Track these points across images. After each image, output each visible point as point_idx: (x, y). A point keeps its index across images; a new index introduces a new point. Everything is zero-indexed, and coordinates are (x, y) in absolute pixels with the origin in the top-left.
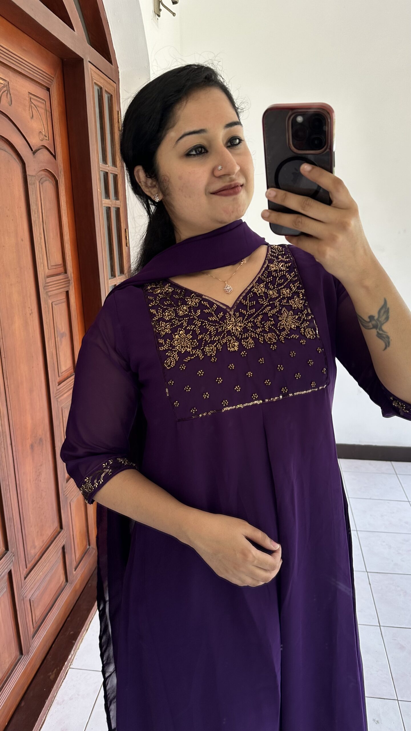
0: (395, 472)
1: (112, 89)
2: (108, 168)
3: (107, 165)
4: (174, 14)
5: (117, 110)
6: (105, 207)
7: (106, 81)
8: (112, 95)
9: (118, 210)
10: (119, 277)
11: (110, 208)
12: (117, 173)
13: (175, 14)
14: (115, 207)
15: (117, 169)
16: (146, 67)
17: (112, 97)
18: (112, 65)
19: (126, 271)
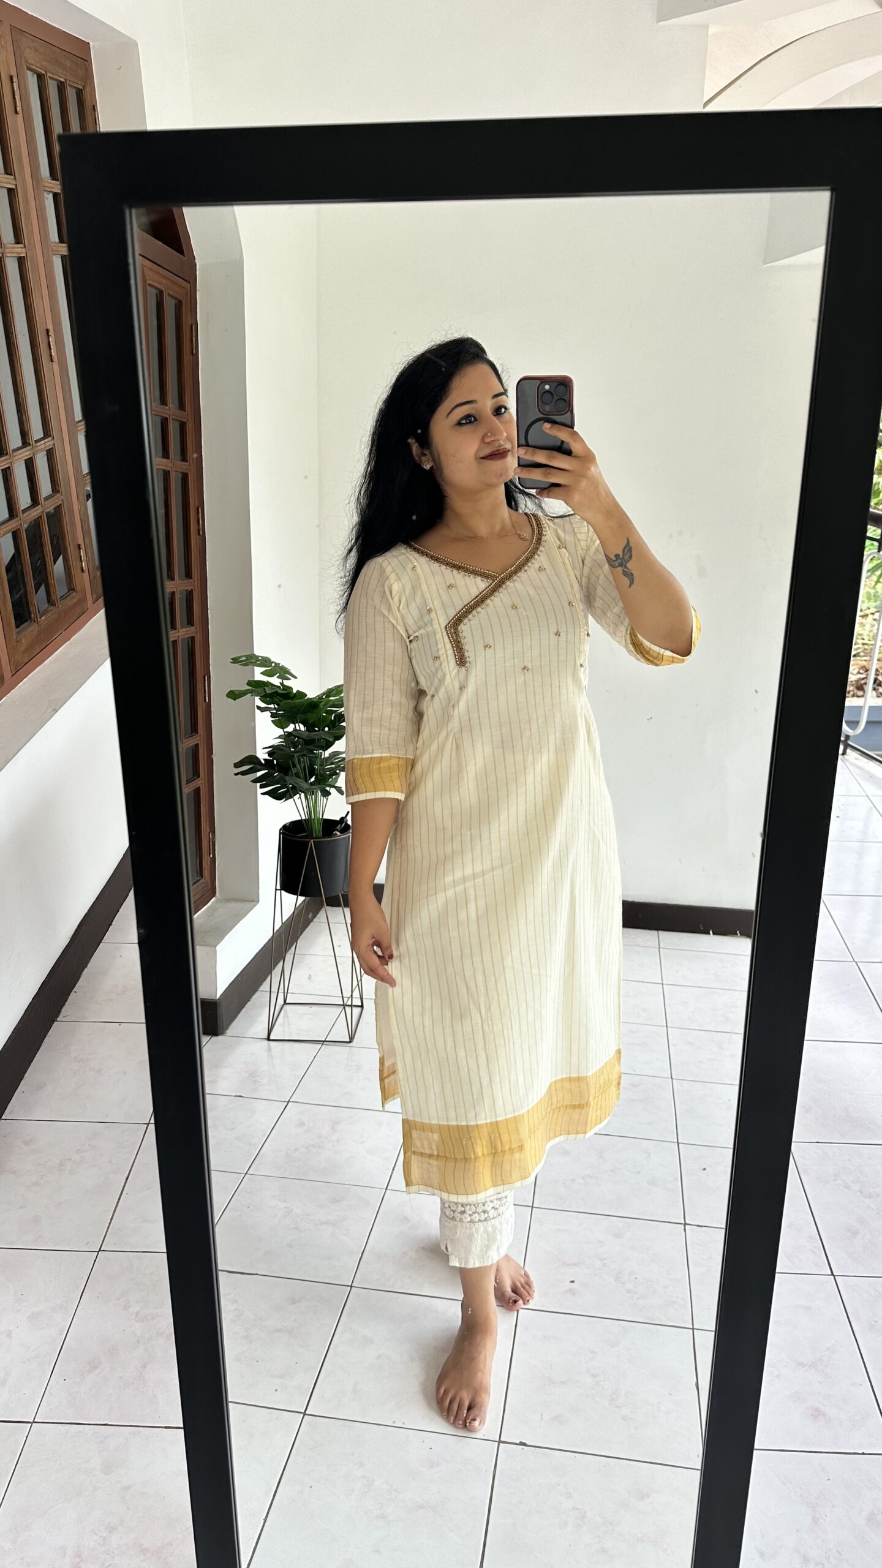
1: (184, 293)
2: (168, 412)
3: (167, 406)
5: (190, 322)
6: (162, 471)
7: (171, 281)
8: (180, 302)
9: (185, 477)
10: (182, 582)
11: (169, 471)
12: (185, 420)
14: (180, 472)
16: (238, 259)
17: (182, 304)
18: (184, 256)
19: (196, 574)
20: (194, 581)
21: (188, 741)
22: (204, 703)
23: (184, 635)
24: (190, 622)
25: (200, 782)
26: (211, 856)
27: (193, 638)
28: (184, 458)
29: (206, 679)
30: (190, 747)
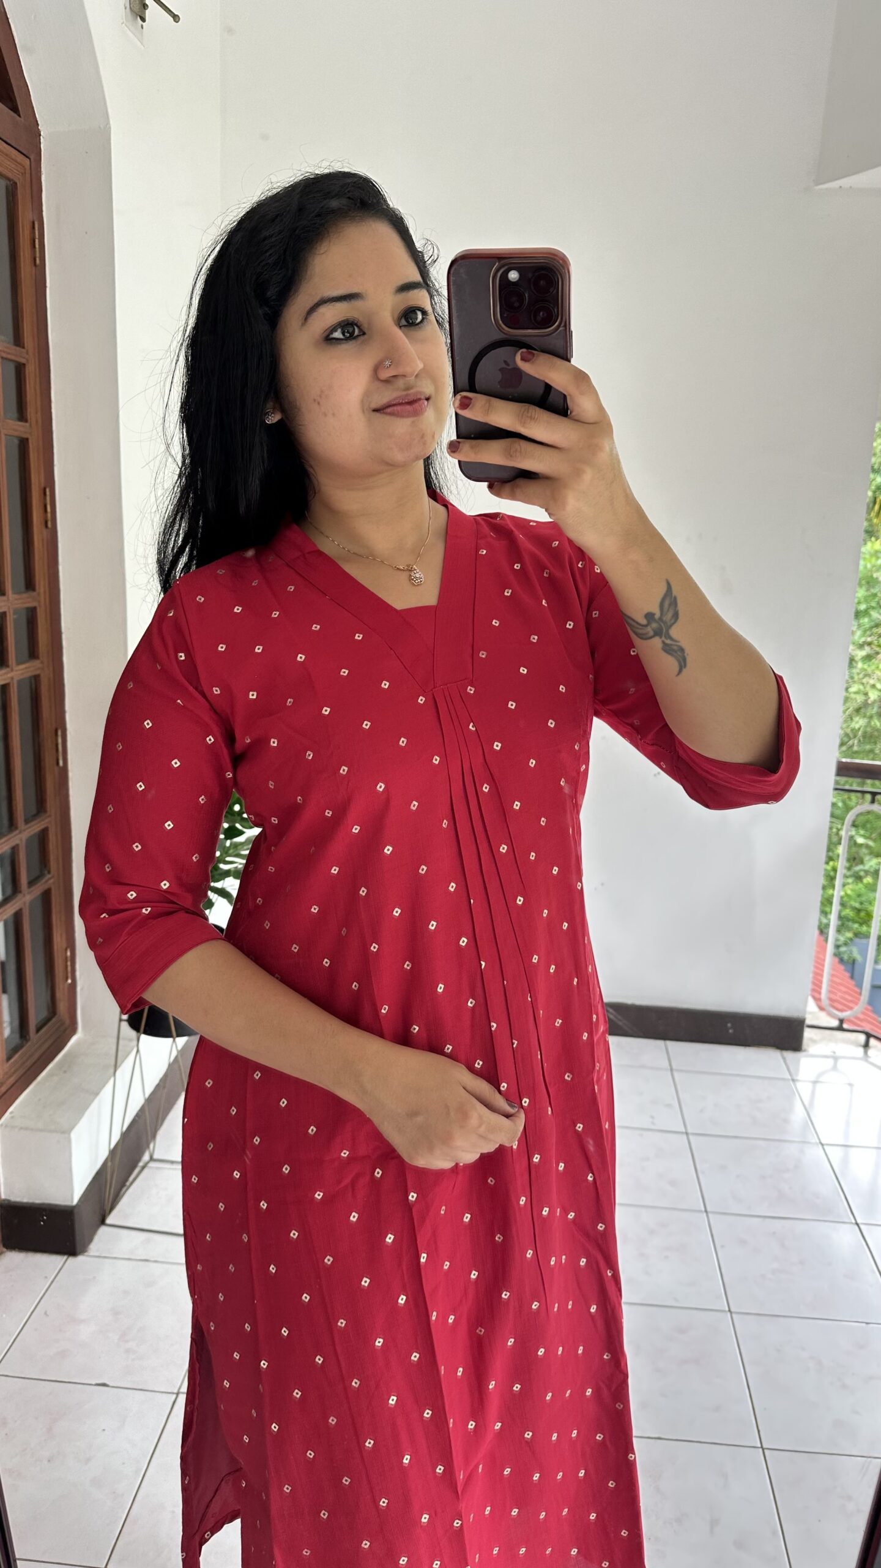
0: (670, 1065)
1: (17, 170)
4: (176, 18)
5: (32, 220)
8: (16, 183)
9: (23, 444)
10: (16, 596)
12: (23, 361)
13: (177, 20)
14: (17, 437)
15: (23, 350)
16: (102, 126)
17: (16, 188)
18: (19, 116)
19: (42, 583)
20: (39, 594)
21: (30, 827)
22: (56, 769)
23: (22, 674)
24: (33, 654)
25: (51, 881)
26: (69, 981)
27: (36, 678)
28: (22, 416)
29: (60, 733)
30: (34, 835)
